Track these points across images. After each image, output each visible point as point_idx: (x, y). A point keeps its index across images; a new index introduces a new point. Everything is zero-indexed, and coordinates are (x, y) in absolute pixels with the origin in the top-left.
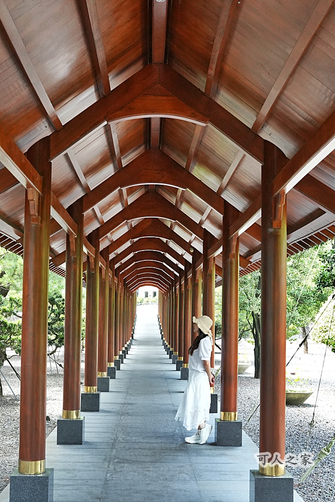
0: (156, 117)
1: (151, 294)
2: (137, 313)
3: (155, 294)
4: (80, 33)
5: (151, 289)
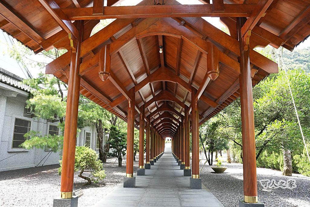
0: (164, 81)
1: (169, 140)
2: (165, 145)
3: (171, 140)
4: (139, 53)
5: (170, 138)
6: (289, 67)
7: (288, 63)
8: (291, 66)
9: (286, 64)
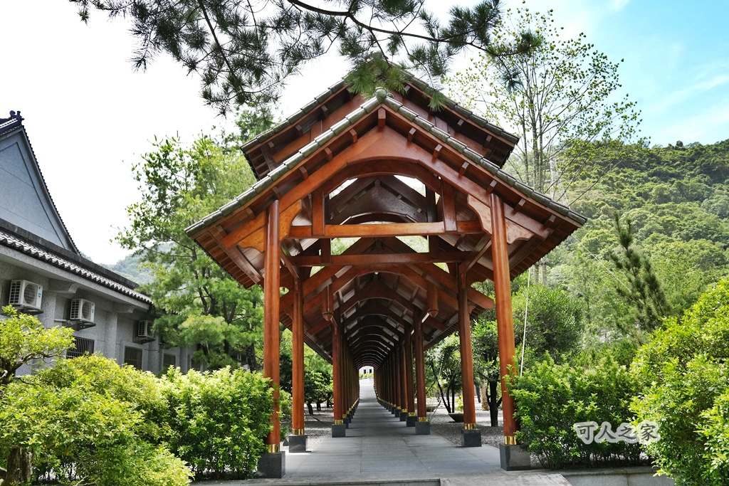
1: (368, 371)
6: (637, 191)
7: (635, 181)
8: (641, 187)
9: (631, 183)
